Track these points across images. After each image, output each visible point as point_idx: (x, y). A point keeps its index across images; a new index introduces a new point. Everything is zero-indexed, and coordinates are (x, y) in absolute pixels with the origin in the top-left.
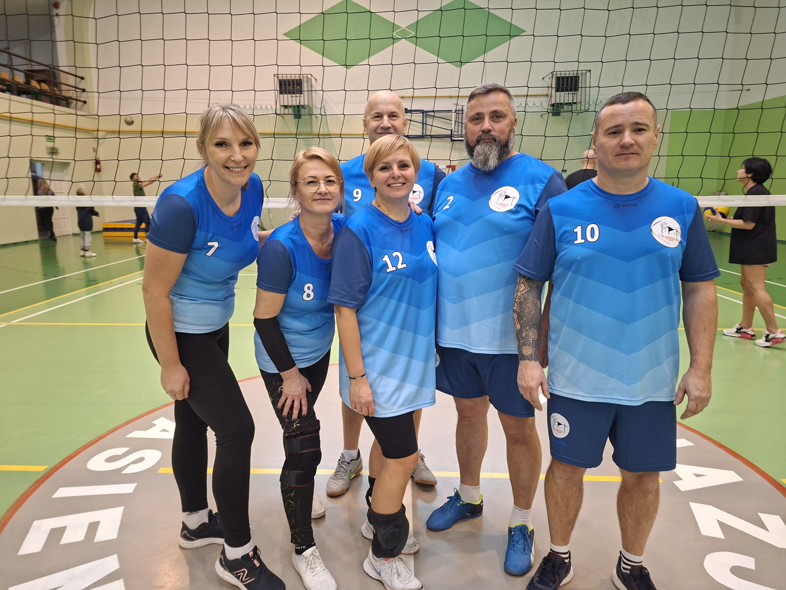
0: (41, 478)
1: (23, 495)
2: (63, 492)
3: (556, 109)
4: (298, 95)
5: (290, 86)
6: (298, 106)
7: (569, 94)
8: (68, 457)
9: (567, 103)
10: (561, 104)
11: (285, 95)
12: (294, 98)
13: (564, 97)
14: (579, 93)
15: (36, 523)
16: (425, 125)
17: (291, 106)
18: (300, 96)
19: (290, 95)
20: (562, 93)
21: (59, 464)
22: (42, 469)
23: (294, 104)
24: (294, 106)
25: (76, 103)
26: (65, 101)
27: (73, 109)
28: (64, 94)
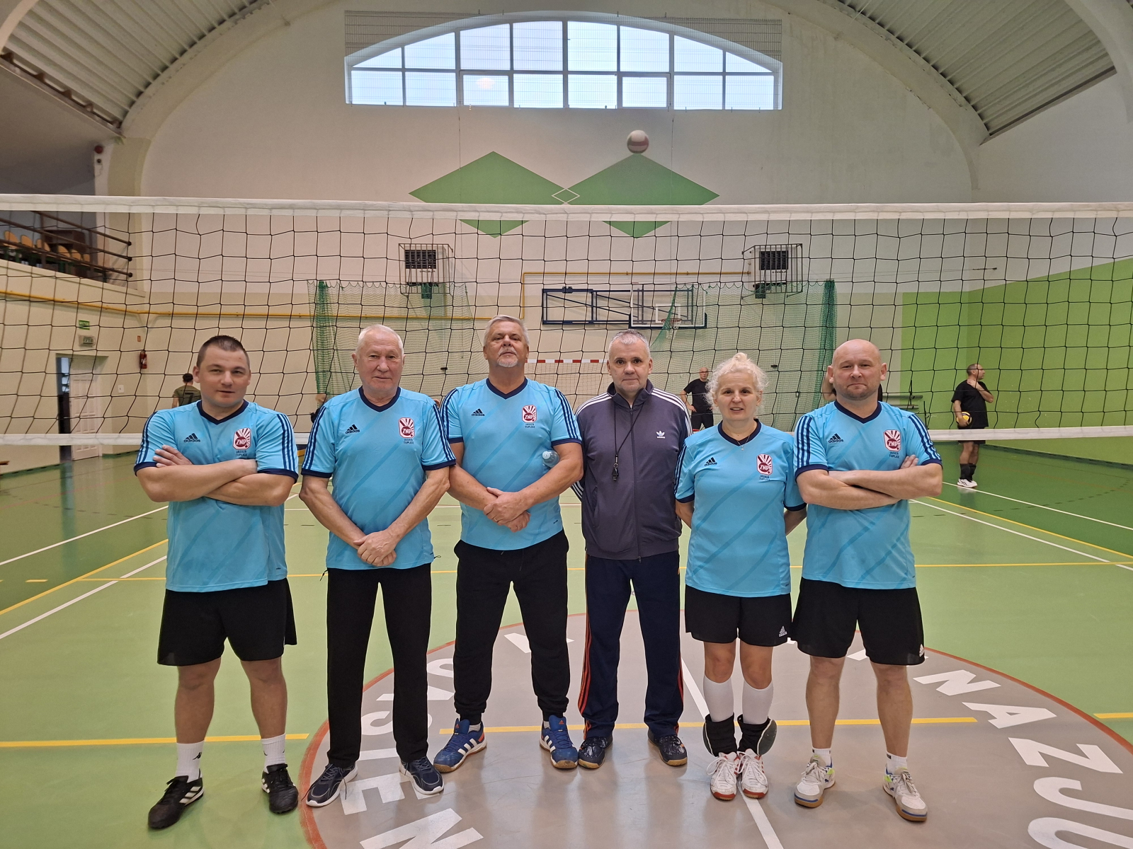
0: (312, 745)
1: (303, 762)
3: (761, 290)
4: (430, 270)
5: (419, 258)
6: (431, 284)
7: (776, 272)
9: (774, 284)
10: (768, 284)
11: (413, 270)
12: (425, 274)
13: (771, 275)
14: (789, 271)
16: (595, 308)
17: (421, 284)
18: (433, 271)
19: (419, 270)
20: (768, 271)
22: (305, 737)
23: (425, 281)
24: (425, 284)
25: (118, 276)
26: (103, 274)
27: (113, 284)
28: (100, 263)
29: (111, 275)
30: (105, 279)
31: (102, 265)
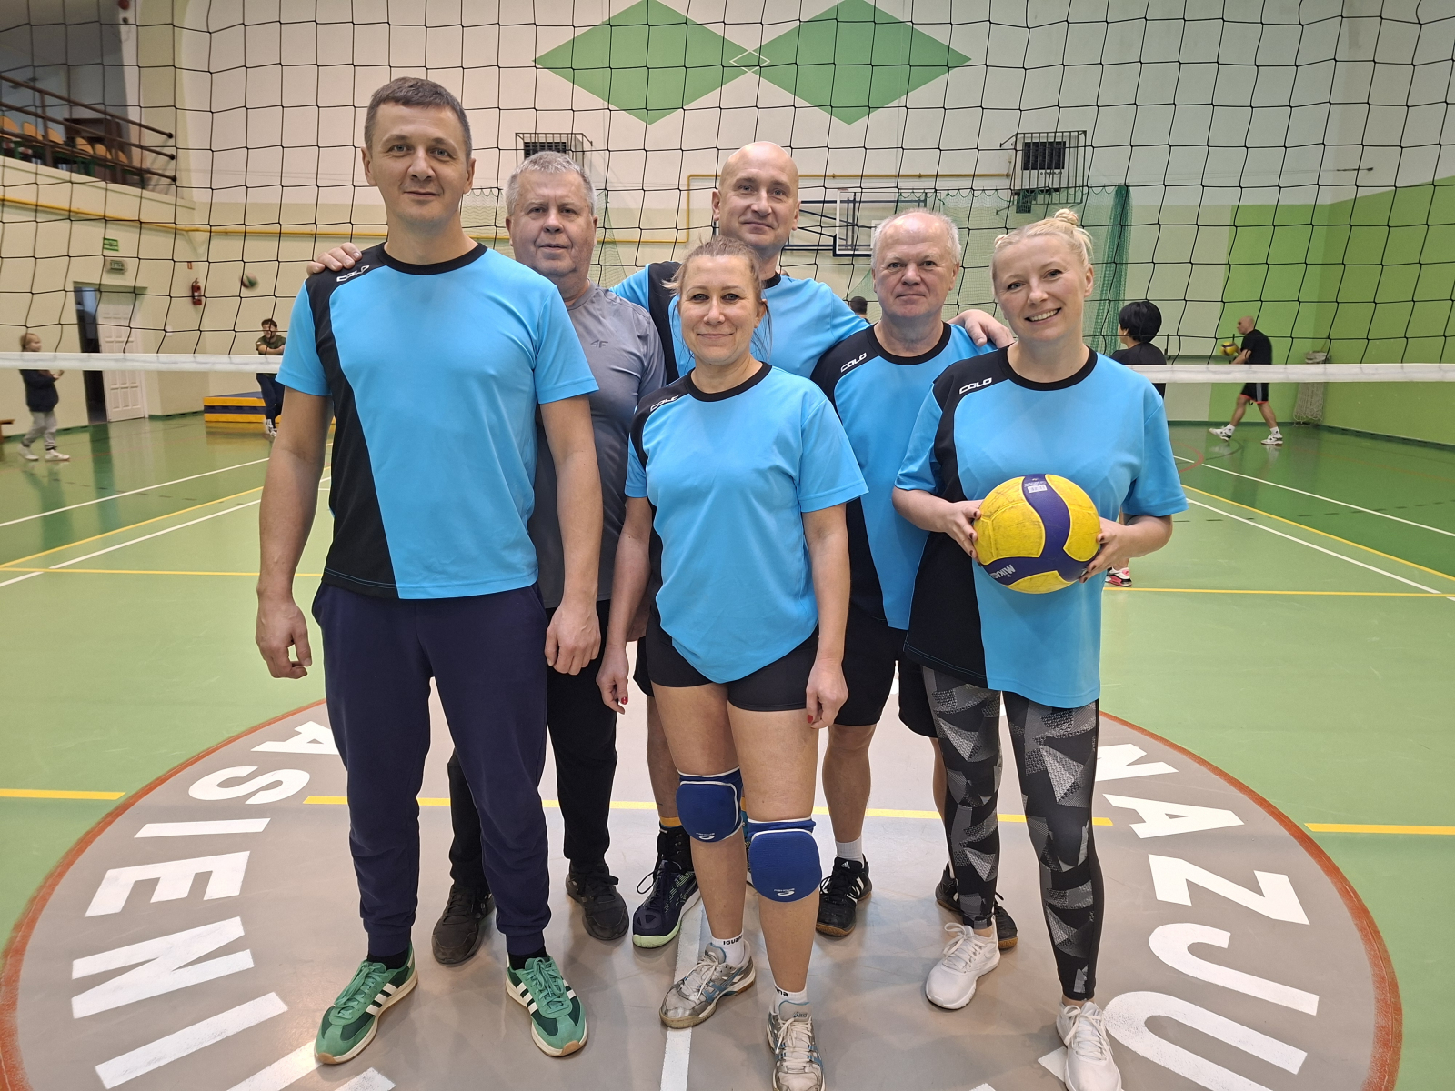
0: (116, 809)
1: (88, 833)
2: (151, 830)
3: (1024, 201)
7: (1046, 173)
8: (157, 779)
9: (1042, 191)
10: (1032, 191)
13: (1036, 179)
14: (1065, 171)
15: (111, 873)
20: (1034, 172)
21: (143, 789)
22: (116, 796)
25: (158, 180)
26: (138, 177)
27: (153, 191)
28: (136, 163)
29: (149, 179)
30: (143, 184)
31: (139, 166)
